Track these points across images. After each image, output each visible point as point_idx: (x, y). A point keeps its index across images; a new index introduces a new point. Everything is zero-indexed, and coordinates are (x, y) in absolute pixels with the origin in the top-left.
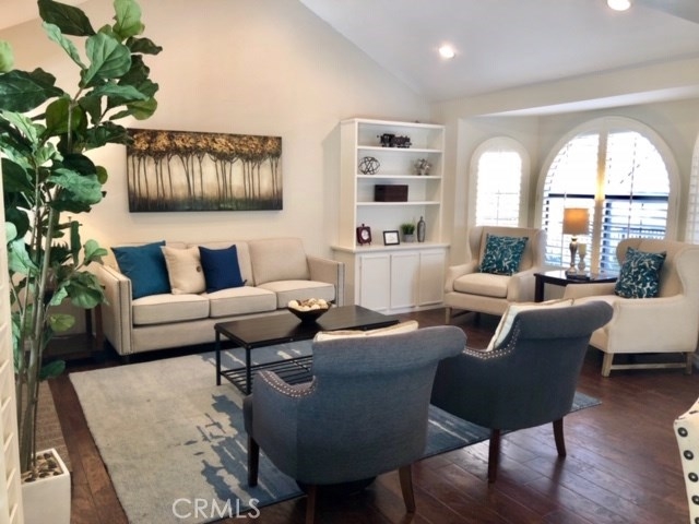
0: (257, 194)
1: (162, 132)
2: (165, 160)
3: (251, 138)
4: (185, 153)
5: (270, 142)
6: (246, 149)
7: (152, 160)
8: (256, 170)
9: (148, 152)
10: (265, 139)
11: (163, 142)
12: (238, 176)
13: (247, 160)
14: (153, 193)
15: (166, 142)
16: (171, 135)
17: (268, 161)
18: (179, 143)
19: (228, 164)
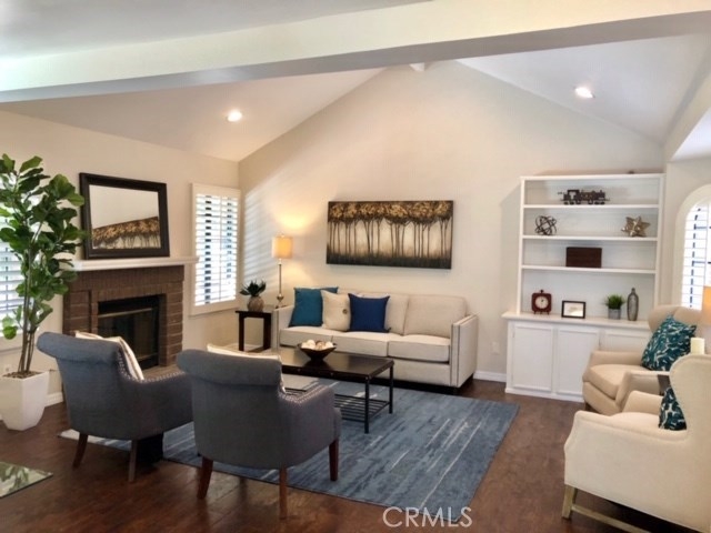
0: (425, 253)
1: (352, 203)
2: (353, 225)
3: (422, 203)
4: (367, 218)
5: (440, 206)
6: (417, 214)
7: (344, 225)
8: (426, 232)
9: (342, 219)
10: (436, 203)
11: (352, 210)
12: (410, 238)
13: (418, 223)
14: (343, 251)
15: (355, 211)
16: (359, 205)
17: (438, 224)
18: (363, 211)
19: (402, 227)
